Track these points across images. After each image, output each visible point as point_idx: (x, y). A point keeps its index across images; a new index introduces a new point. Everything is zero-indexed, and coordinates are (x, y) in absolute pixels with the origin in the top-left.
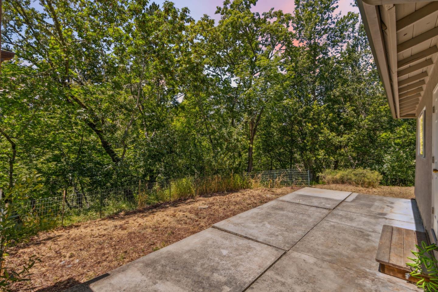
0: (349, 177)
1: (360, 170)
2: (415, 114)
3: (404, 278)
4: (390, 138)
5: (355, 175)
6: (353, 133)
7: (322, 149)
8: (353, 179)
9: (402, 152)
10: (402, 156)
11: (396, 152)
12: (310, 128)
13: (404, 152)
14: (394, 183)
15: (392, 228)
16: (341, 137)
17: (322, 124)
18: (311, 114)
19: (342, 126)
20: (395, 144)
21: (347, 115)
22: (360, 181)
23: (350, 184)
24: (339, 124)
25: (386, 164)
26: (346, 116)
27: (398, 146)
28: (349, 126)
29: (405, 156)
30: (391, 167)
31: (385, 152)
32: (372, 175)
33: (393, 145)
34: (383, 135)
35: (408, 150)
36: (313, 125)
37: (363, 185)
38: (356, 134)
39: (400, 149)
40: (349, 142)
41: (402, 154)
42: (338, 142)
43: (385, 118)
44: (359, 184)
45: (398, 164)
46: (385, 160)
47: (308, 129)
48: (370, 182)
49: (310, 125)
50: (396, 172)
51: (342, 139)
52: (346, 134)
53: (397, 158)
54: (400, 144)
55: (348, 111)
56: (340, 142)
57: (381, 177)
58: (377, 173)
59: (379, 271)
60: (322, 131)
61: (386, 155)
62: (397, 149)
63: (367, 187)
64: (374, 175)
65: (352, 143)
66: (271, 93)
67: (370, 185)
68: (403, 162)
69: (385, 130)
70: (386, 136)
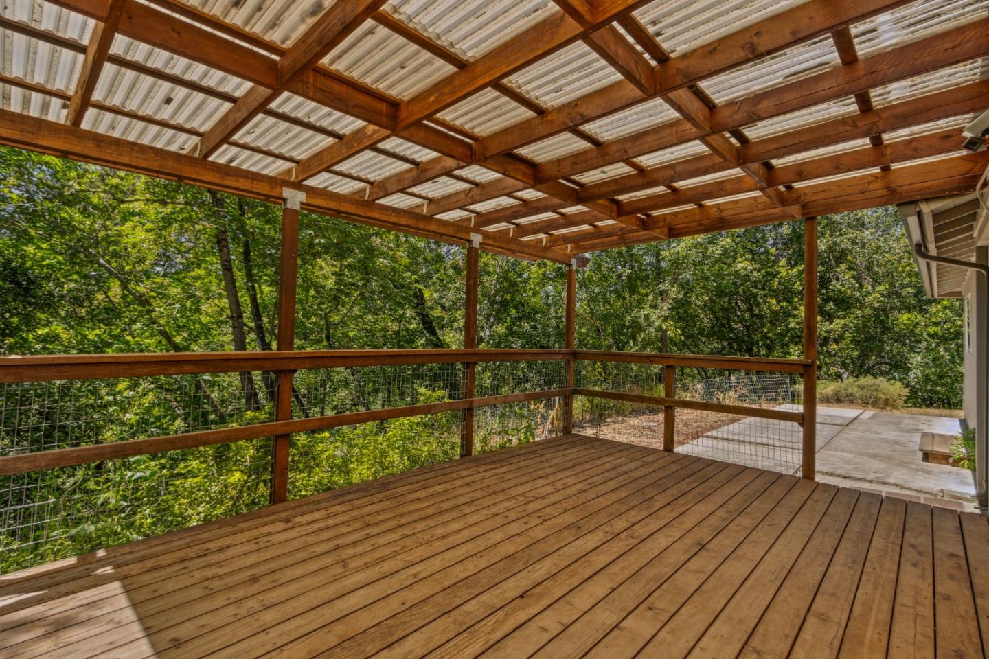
0: (850, 391)
1: (867, 380)
2: (961, 292)
3: (948, 463)
4: (917, 324)
5: (861, 388)
6: (852, 316)
7: (796, 344)
8: (857, 395)
9: (942, 349)
10: (942, 357)
11: (931, 350)
12: (774, 307)
13: (946, 350)
14: (929, 402)
15: (933, 435)
16: (831, 323)
17: (796, 299)
18: (775, 282)
19: (831, 304)
20: (929, 335)
21: (842, 285)
22: (870, 397)
23: (852, 402)
24: (826, 301)
25: (914, 371)
26: (840, 287)
27: (934, 338)
28: (844, 303)
29: (948, 357)
30: (923, 376)
31: (912, 349)
32: (892, 389)
33: (926, 337)
34: (904, 318)
35: (953, 346)
36: (778, 302)
37: (875, 404)
38: (857, 317)
39: (938, 345)
40: (844, 332)
41: (942, 353)
42: (826, 332)
43: (910, 290)
44: (868, 403)
45: (936, 371)
46: (912, 364)
47: (770, 308)
48: (887, 399)
49: (774, 301)
50: (931, 386)
51: (832, 326)
52: (839, 317)
53: (934, 360)
54: (937, 336)
55: (843, 280)
56: (829, 332)
57: (906, 391)
58: (898, 385)
59: (923, 461)
60: (795, 312)
61: (913, 356)
62: (934, 345)
63: (882, 408)
64: (894, 388)
65: (850, 333)
66: (717, 252)
67: (888, 404)
68: (945, 367)
69: (909, 309)
70: (909, 319)
